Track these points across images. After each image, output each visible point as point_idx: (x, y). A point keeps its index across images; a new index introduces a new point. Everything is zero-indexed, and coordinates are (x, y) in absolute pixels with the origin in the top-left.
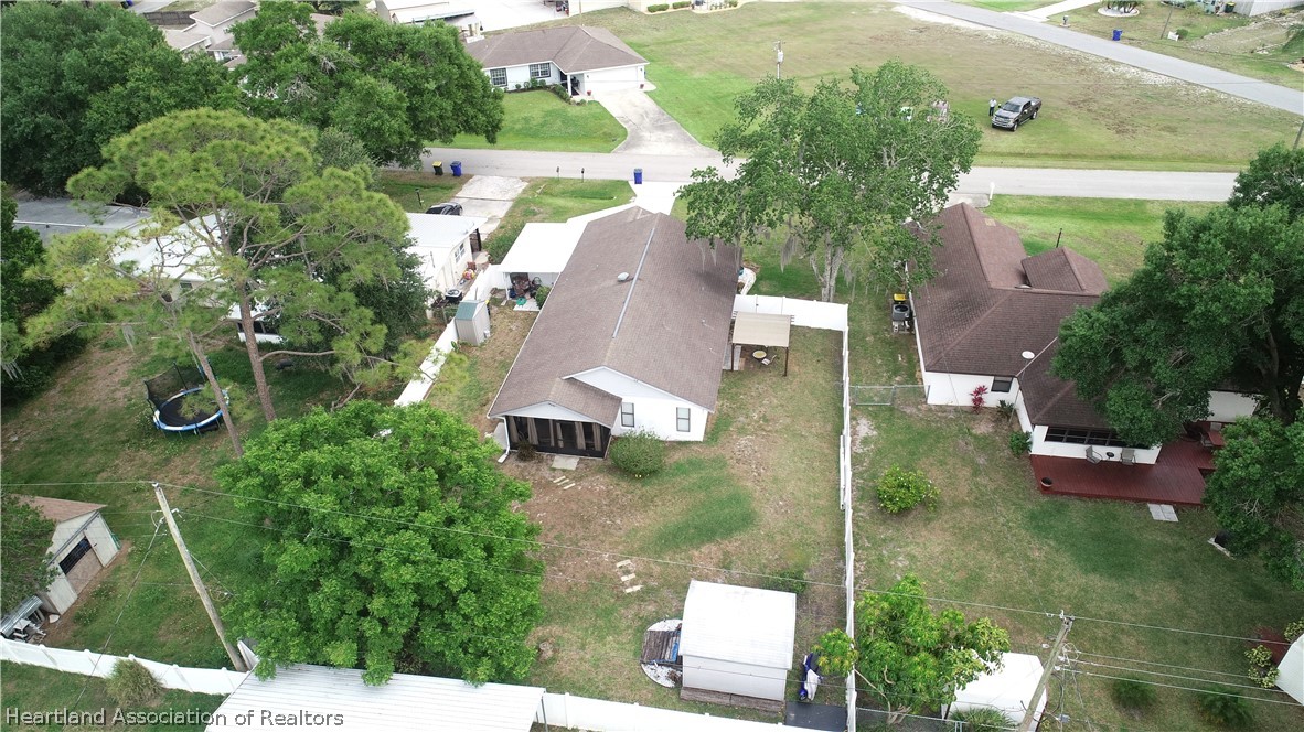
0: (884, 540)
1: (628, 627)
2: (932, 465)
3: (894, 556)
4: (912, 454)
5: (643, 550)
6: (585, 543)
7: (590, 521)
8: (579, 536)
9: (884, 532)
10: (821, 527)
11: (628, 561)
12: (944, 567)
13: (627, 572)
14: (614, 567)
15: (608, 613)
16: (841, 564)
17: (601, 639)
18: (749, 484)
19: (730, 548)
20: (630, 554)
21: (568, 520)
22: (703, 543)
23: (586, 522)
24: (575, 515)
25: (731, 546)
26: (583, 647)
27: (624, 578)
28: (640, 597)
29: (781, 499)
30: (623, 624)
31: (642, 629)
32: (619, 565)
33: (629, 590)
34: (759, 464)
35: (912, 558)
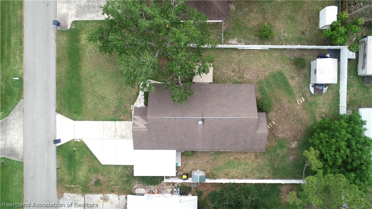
0: (279, 39)
1: (314, 98)
2: (250, 23)
3: (284, 37)
4: (245, 28)
5: (294, 99)
6: (295, 113)
7: (287, 114)
8: (292, 115)
9: (276, 38)
10: (276, 55)
11: (298, 102)
12: (287, 24)
13: (300, 101)
14: (300, 105)
15: (310, 104)
16: (288, 50)
17: (318, 104)
18: (267, 74)
19: (289, 77)
20: (296, 101)
21: (288, 119)
22: (289, 84)
23: (287, 115)
24: (285, 118)
25: (288, 77)
26: (320, 108)
27: (302, 102)
28: (305, 97)
29: (271, 65)
30: (313, 100)
31: (314, 95)
32: (299, 104)
33: (304, 100)
34: (258, 71)
35: (284, 32)
